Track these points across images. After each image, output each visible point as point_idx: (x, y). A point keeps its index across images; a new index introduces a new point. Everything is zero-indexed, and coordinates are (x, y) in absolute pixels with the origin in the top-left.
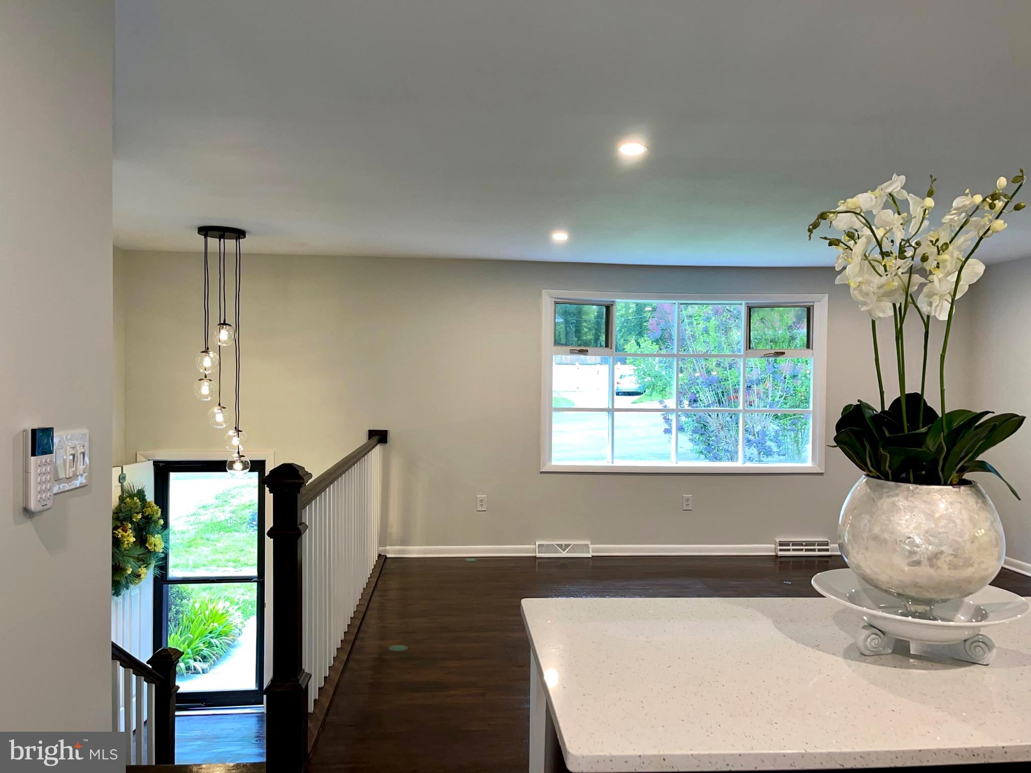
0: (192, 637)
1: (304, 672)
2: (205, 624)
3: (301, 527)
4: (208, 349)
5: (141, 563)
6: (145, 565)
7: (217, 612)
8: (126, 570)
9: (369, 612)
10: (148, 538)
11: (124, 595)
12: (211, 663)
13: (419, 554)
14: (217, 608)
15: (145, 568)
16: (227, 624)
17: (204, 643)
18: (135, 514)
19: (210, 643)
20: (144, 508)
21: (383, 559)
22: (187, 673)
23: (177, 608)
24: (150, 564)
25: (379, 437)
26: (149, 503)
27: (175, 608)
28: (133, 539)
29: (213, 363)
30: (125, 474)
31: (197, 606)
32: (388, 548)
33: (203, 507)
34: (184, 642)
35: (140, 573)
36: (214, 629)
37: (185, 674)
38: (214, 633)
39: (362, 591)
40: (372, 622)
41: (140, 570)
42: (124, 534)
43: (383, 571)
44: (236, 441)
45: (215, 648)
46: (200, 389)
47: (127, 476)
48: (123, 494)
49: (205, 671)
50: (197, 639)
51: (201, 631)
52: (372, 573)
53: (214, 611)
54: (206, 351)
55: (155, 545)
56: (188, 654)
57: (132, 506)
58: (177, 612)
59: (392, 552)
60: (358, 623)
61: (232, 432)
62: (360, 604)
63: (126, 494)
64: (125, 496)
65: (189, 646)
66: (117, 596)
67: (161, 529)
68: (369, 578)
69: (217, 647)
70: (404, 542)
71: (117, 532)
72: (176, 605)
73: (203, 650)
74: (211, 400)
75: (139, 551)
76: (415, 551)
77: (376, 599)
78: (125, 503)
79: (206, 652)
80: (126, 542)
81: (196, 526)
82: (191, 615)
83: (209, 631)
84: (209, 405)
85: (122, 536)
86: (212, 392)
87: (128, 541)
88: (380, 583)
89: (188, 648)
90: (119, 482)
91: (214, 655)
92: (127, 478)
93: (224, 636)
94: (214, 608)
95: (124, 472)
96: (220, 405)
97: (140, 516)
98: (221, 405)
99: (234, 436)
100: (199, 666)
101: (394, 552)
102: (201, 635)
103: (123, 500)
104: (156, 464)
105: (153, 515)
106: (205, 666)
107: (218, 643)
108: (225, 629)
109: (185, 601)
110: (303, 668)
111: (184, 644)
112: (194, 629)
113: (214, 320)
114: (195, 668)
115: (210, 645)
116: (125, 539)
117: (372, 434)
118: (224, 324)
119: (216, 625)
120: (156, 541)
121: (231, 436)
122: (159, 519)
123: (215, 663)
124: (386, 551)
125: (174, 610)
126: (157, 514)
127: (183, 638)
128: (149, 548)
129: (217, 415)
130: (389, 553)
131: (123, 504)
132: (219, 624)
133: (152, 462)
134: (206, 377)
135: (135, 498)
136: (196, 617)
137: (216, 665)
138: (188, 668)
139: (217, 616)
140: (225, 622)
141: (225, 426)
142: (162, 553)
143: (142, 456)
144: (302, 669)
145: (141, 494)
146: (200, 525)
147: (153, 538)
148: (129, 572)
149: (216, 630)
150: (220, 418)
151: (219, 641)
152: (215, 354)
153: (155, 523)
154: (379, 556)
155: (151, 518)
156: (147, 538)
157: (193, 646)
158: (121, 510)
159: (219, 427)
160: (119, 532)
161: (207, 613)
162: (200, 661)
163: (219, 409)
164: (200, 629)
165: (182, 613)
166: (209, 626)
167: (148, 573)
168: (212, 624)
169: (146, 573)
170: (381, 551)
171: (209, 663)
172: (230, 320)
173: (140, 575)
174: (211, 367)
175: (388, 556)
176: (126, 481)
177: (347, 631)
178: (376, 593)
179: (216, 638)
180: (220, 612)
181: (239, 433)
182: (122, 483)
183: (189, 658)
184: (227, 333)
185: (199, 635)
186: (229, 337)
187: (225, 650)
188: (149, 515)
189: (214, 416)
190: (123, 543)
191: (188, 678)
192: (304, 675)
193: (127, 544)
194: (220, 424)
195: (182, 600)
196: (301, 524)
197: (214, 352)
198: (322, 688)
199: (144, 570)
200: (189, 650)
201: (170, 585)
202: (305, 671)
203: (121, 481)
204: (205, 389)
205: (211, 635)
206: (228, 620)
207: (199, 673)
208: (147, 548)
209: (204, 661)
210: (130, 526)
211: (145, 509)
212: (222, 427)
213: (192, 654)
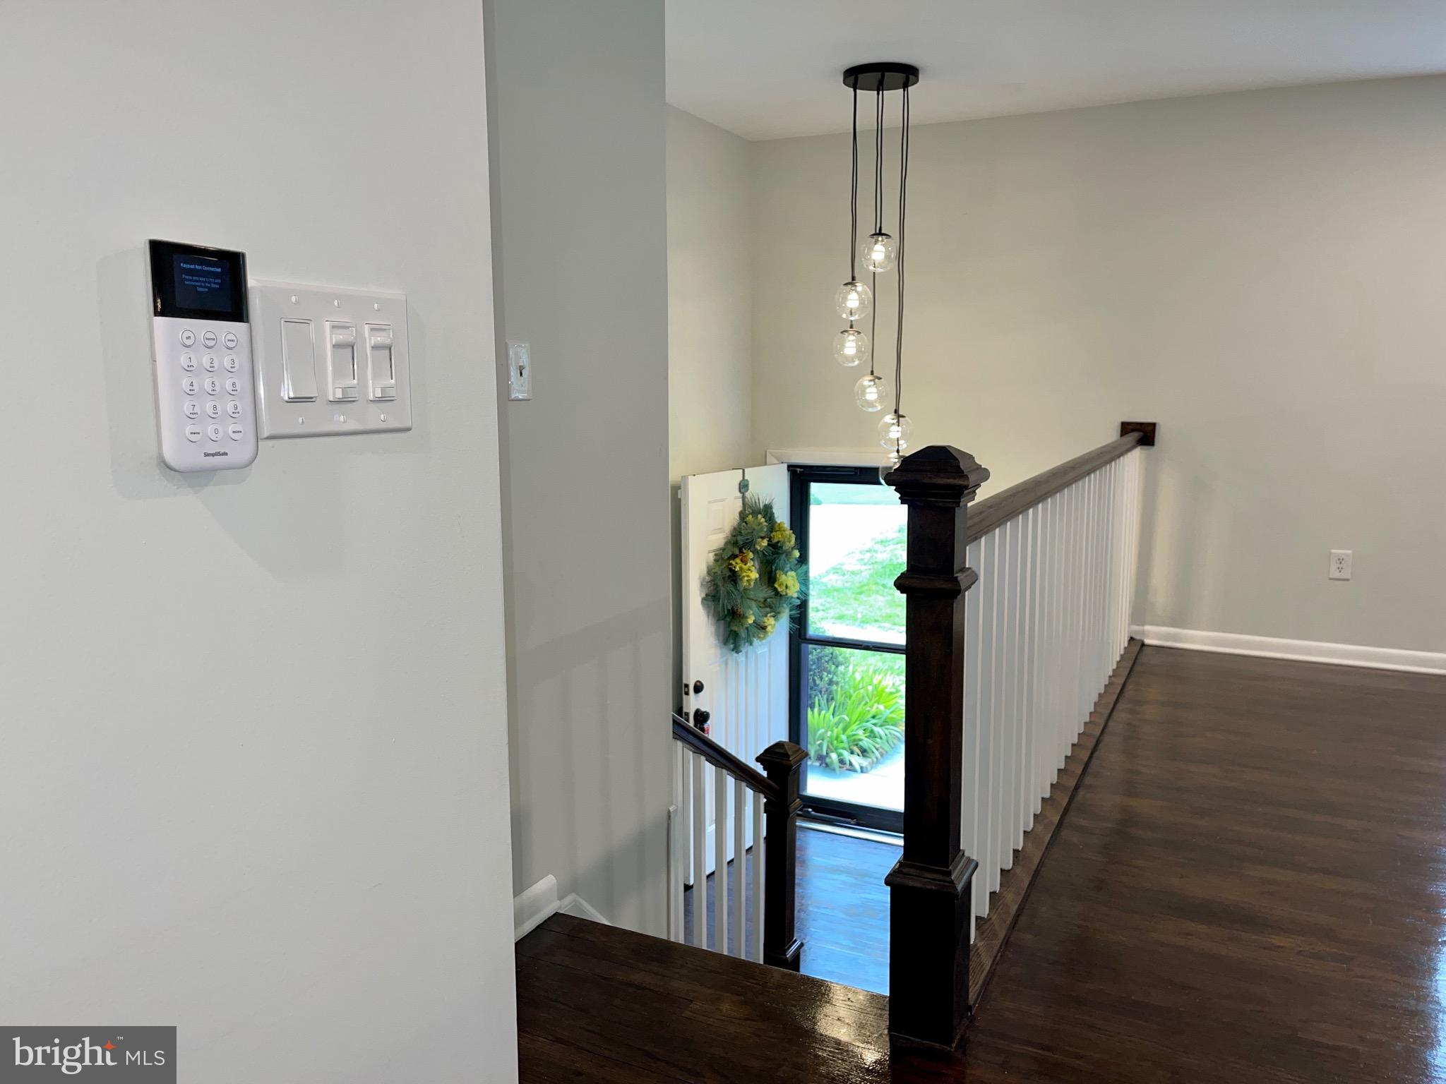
0: (848, 719)
1: (963, 854)
2: (867, 703)
3: (960, 576)
4: (853, 278)
5: (768, 609)
6: (773, 614)
7: (883, 691)
8: (747, 617)
9: (1106, 739)
10: (778, 576)
11: (747, 653)
12: (873, 760)
13: (1205, 645)
14: (884, 683)
15: (772, 618)
16: (897, 708)
17: (864, 730)
18: (760, 540)
19: (872, 731)
20: (772, 532)
21: (1137, 647)
22: (840, 767)
23: (830, 676)
24: (779, 613)
25: (1143, 434)
26: (779, 524)
27: (827, 676)
28: (754, 575)
29: (862, 302)
30: (747, 480)
31: (858, 676)
32: (1148, 628)
33: (882, 542)
34: (837, 724)
35: (766, 624)
36: (879, 712)
37: (837, 769)
38: (879, 719)
39: (1095, 698)
40: (1112, 760)
41: (765, 619)
42: (744, 566)
43: (1137, 668)
44: (895, 432)
45: (878, 740)
46: (843, 346)
47: (750, 483)
48: (745, 510)
49: (864, 770)
50: (855, 723)
51: (860, 714)
52: (1117, 668)
53: (880, 688)
54: (852, 282)
55: (787, 587)
56: (842, 742)
57: (756, 528)
58: (831, 682)
59: (1154, 635)
60: (1085, 756)
61: (889, 418)
62: (1090, 722)
63: (750, 510)
64: (747, 512)
65: (844, 730)
66: (737, 652)
67: (796, 565)
68: (1110, 677)
69: (881, 738)
70: (1179, 619)
71: (734, 563)
72: (829, 672)
73: (861, 740)
74: (858, 365)
75: (765, 593)
76: (1198, 639)
77: (1121, 716)
78: (746, 522)
79: (866, 743)
80: (746, 578)
81: (871, 567)
82: (850, 688)
83: (871, 715)
84: (856, 374)
85: (741, 568)
86: (861, 351)
87: (748, 576)
88: (1129, 687)
89: (843, 734)
90: (740, 491)
91: (877, 749)
92: (750, 487)
93: (892, 725)
94: (880, 682)
95: (746, 478)
96: (872, 373)
97: (765, 543)
98: (875, 375)
99: (893, 424)
100: (857, 761)
101: (1159, 636)
102: (861, 719)
103: (744, 519)
104: (792, 468)
105: (784, 542)
106: (864, 762)
107: (882, 734)
108: (893, 715)
109: (841, 668)
110: (961, 848)
111: (837, 728)
112: (852, 707)
113: (866, 226)
114: (851, 764)
115: (872, 735)
116: (744, 574)
117: (1126, 428)
118: (880, 234)
119: (881, 707)
120: (789, 581)
121: (889, 424)
122: (793, 548)
123: (878, 762)
124: (1143, 633)
125: (827, 679)
126: (790, 542)
127: (837, 718)
128: (780, 590)
129: (868, 390)
130: (1148, 637)
131: (744, 524)
132: (885, 707)
133: (785, 466)
134: (851, 327)
135: (760, 516)
136: (855, 692)
137: (880, 763)
138: (842, 762)
139: (884, 694)
140: (893, 705)
141: (879, 408)
142: (798, 598)
143: (772, 455)
144: (959, 850)
145: (767, 511)
146: (876, 566)
147: (784, 576)
148: (751, 621)
149: (882, 714)
150: (872, 394)
151: (884, 732)
152: (865, 286)
153: (787, 555)
154: (1132, 639)
155: (781, 547)
156: (776, 574)
157: (849, 732)
158: (740, 532)
159: (870, 410)
160: (736, 563)
161: (870, 688)
162: (858, 755)
163: (871, 381)
164: (860, 709)
165: (837, 683)
166: (871, 707)
167: (776, 625)
168: (876, 705)
169: (774, 625)
170: (1138, 632)
171: (870, 760)
172: (890, 226)
173: (766, 627)
174: (858, 309)
175: (1147, 641)
176: (749, 491)
177: (1063, 767)
178: (1120, 706)
179: (881, 726)
180: (888, 690)
181: (901, 419)
182: (743, 493)
183: (844, 748)
184: (883, 249)
185: (858, 717)
186: (887, 257)
187: (893, 745)
188: (778, 542)
189: (863, 390)
190: (741, 580)
191: (842, 775)
192: (963, 861)
193: (747, 580)
194: (870, 404)
195: (837, 667)
196: (963, 569)
197: (864, 283)
198: (1008, 871)
199: (772, 621)
200: (844, 737)
201: (810, 646)
202: (966, 854)
203: (742, 490)
204: (850, 346)
205: (874, 721)
206: (897, 703)
207: (855, 771)
208: (775, 589)
209: (864, 756)
210: (751, 555)
211: (774, 533)
212: (875, 410)
213: (849, 743)
